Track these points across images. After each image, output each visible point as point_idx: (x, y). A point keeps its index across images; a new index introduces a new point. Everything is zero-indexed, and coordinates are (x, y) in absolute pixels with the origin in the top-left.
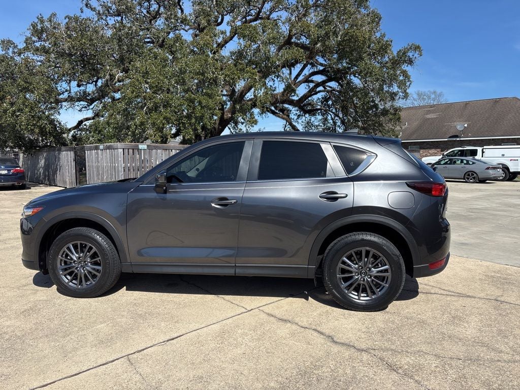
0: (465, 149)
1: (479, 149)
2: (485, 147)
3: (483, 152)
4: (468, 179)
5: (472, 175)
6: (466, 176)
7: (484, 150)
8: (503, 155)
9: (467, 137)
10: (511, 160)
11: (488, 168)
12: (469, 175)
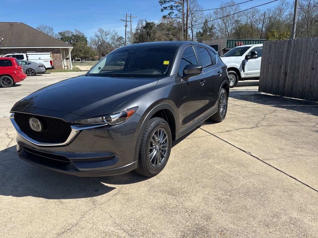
0: (15, 54)
1: (24, 55)
2: (28, 53)
3: (27, 57)
4: (29, 73)
5: (31, 71)
6: (28, 72)
7: (28, 55)
8: (40, 58)
9: (5, 47)
10: (45, 61)
11: (39, 66)
12: (29, 71)
